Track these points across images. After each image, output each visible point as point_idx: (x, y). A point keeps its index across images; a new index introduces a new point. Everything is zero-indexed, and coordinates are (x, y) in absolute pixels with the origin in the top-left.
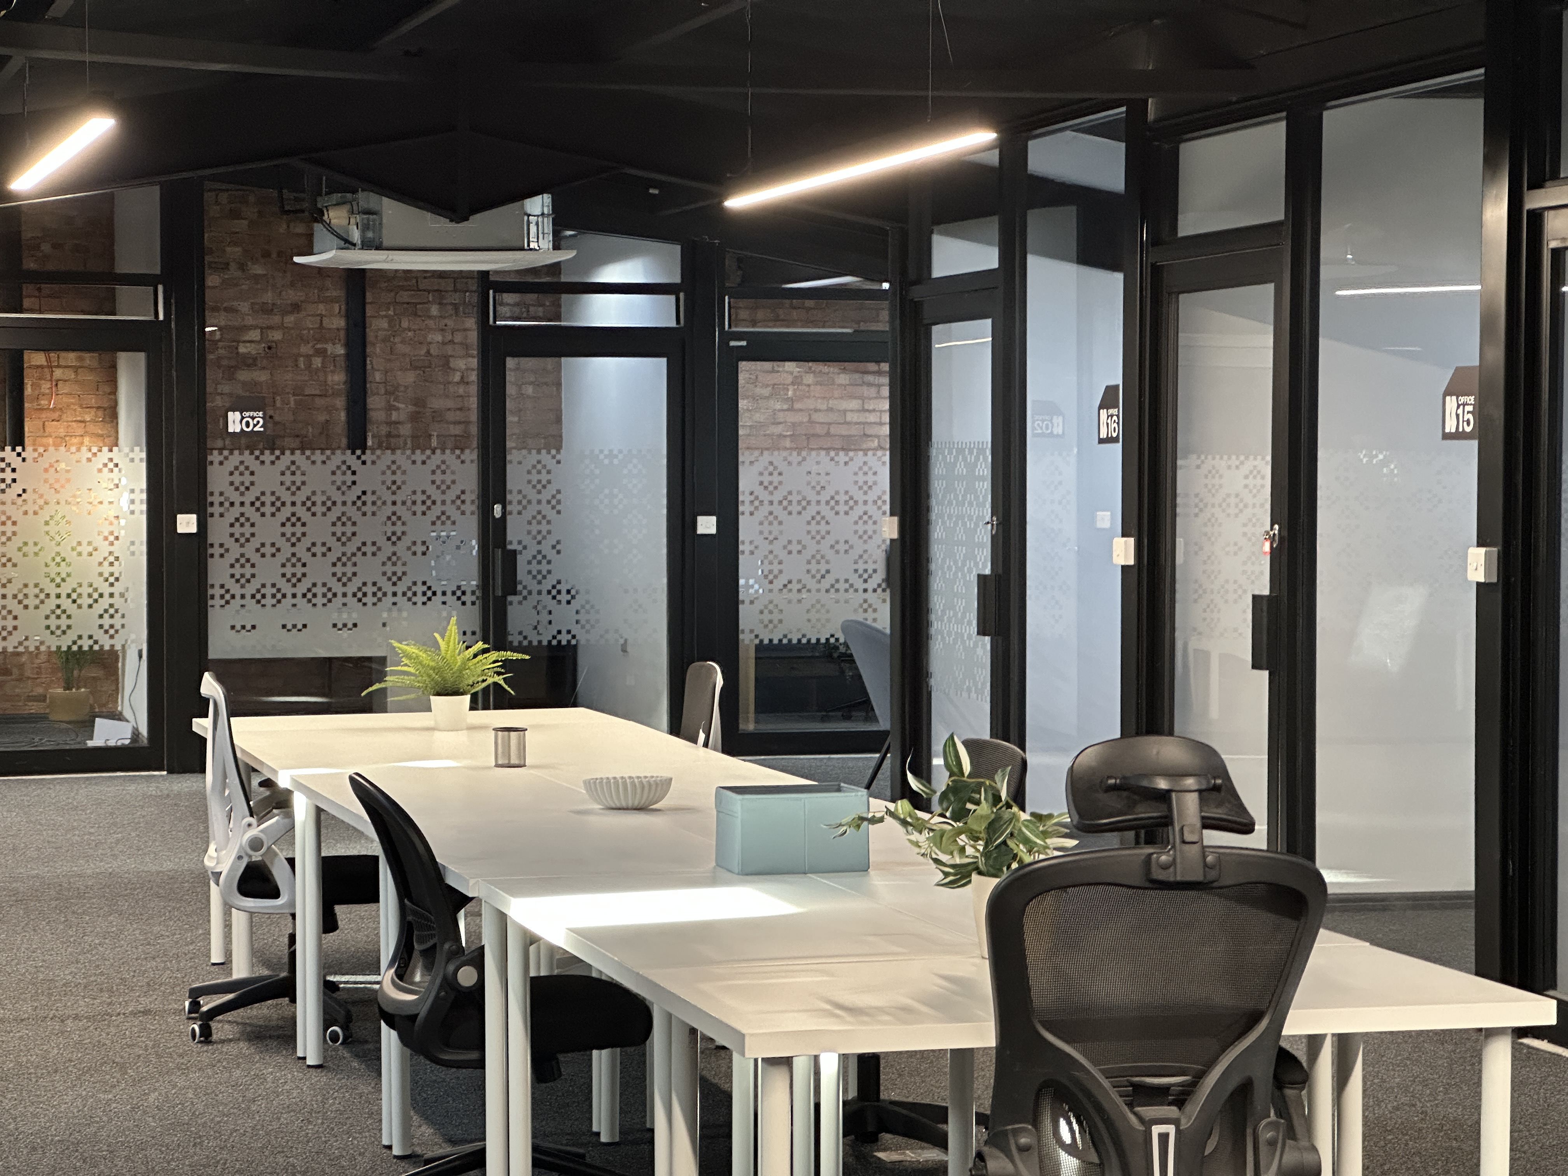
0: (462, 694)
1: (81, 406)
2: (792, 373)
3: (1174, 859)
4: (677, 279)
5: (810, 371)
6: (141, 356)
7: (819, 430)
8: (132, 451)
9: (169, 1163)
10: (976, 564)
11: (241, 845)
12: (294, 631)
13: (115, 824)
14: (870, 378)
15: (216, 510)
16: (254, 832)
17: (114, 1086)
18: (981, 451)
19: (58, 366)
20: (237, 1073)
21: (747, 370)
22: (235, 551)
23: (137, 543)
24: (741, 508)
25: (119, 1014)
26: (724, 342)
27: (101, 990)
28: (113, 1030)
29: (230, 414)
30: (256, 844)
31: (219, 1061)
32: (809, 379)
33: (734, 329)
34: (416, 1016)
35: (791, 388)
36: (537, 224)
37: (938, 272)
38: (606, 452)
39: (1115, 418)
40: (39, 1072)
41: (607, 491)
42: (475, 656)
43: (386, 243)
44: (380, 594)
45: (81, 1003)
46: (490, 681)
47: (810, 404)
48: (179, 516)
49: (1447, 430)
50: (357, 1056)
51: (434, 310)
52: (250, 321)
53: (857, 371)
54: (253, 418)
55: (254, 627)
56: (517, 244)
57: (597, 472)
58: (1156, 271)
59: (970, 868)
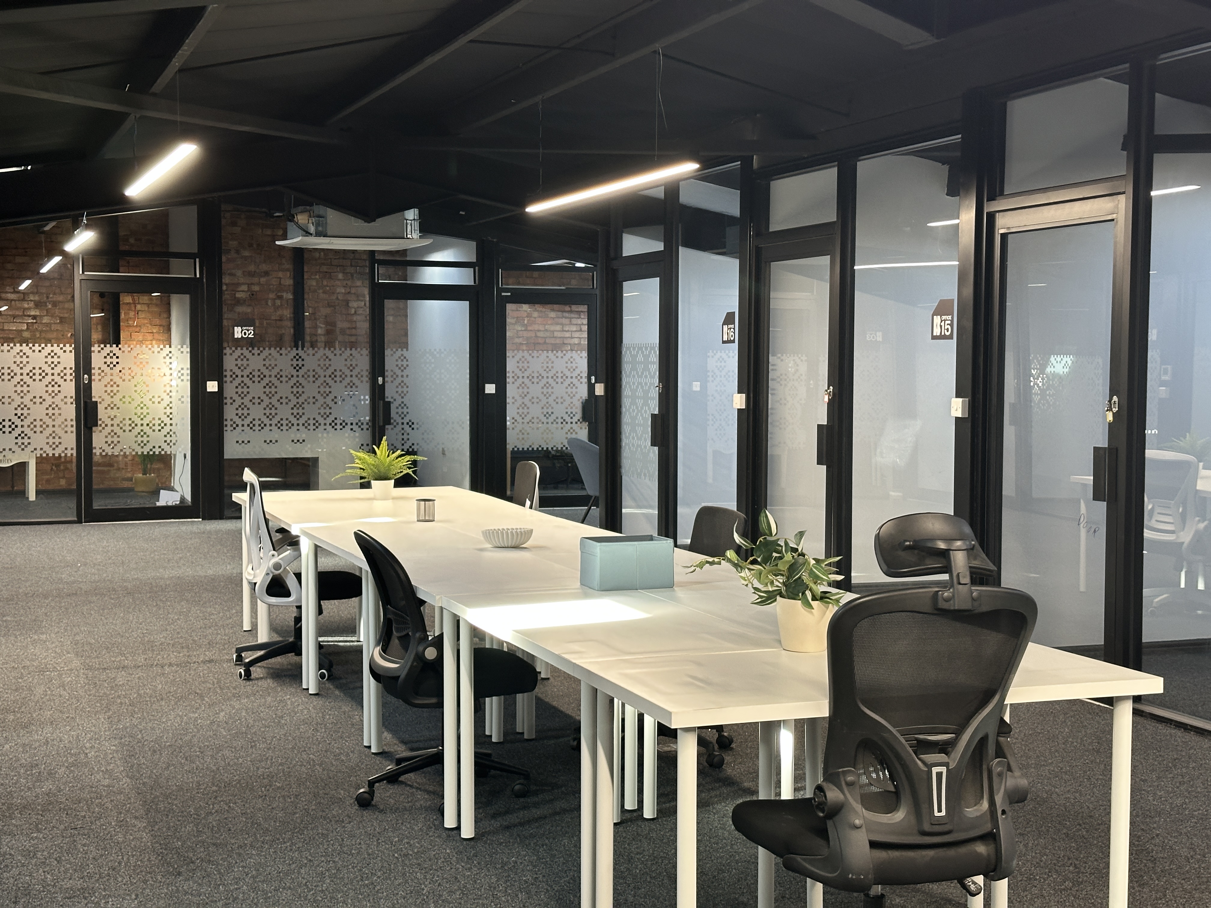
0: (389, 479)
1: (151, 324)
2: (526, 311)
3: (953, 596)
4: (474, 260)
5: (536, 310)
6: (187, 297)
7: (541, 341)
8: (182, 347)
9: (238, 759)
10: (649, 409)
11: (268, 567)
12: (271, 444)
13: (177, 549)
14: (567, 315)
15: (228, 379)
16: (276, 559)
17: (197, 709)
18: (653, 348)
19: (139, 303)
20: (269, 699)
21: (510, 308)
22: (239, 401)
23: (185, 397)
24: (508, 380)
25: (195, 662)
26: (499, 293)
27: (183, 648)
28: (192, 672)
29: (236, 328)
30: (277, 566)
31: (257, 691)
32: (535, 314)
33: (504, 286)
34: (399, 677)
35: (526, 319)
36: (411, 225)
37: (625, 254)
38: (438, 350)
39: (732, 330)
40: (152, 700)
41: (438, 371)
42: (397, 458)
43: (329, 234)
44: (317, 424)
45: (172, 656)
46: (405, 472)
47: (536, 327)
48: (208, 382)
49: (935, 334)
50: (337, 687)
51: (340, 276)
52: (242, 280)
53: (559, 311)
54: (248, 330)
55: (249, 442)
56: (401, 236)
57: (433, 360)
58: (758, 250)
59: (776, 593)
